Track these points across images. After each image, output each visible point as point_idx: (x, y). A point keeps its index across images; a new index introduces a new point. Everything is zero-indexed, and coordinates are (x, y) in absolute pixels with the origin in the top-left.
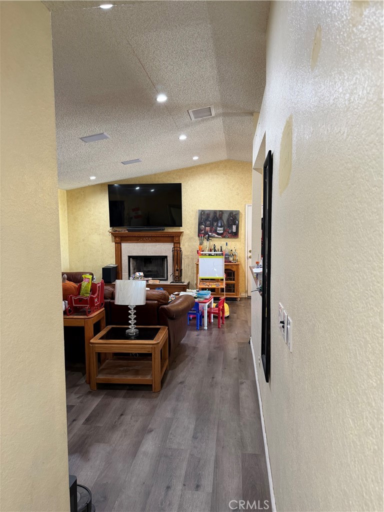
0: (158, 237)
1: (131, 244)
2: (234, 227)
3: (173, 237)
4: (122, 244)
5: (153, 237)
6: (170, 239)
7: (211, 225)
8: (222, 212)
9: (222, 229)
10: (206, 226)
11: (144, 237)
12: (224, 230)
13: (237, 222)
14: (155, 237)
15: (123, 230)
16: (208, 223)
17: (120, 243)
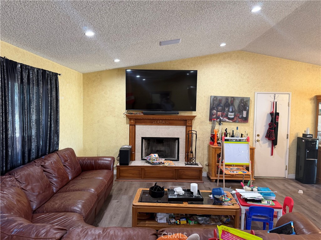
0: (172, 120)
1: (145, 126)
2: (245, 113)
3: (186, 120)
4: (137, 126)
5: (167, 120)
6: (182, 122)
7: (223, 110)
8: (233, 98)
9: (233, 114)
10: (217, 111)
11: (159, 120)
12: (235, 115)
13: (247, 108)
14: (169, 120)
15: (138, 113)
16: (220, 108)
17: (135, 126)
